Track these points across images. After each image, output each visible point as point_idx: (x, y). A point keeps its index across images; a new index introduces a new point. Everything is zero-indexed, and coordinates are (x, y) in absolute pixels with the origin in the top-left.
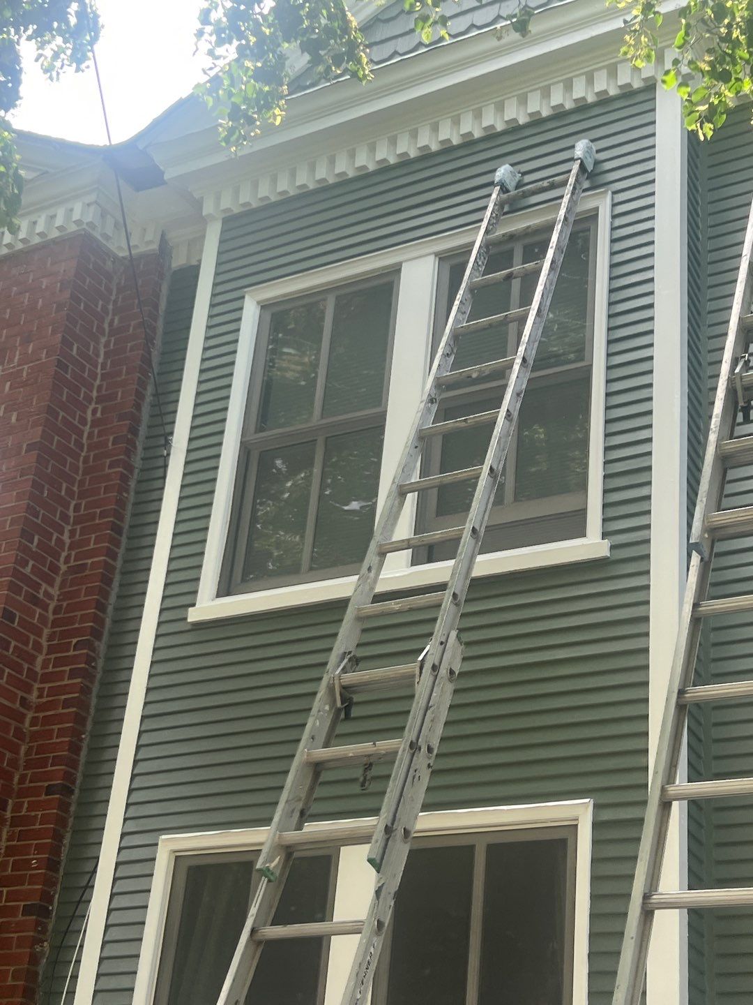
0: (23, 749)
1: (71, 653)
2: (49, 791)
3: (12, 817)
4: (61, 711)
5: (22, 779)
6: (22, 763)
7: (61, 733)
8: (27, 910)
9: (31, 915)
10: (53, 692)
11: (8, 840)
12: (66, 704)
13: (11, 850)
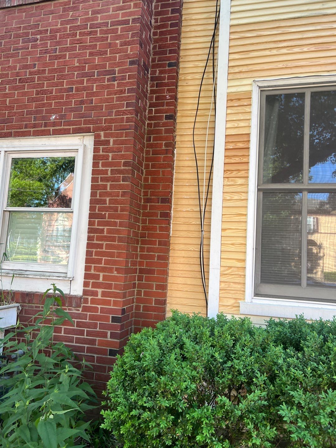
2: (169, 65)
5: (154, 60)
7: (171, 39)
8: (167, 117)
9: (169, 119)
10: (163, 20)
11: (151, 87)
12: (171, 25)
13: (152, 92)
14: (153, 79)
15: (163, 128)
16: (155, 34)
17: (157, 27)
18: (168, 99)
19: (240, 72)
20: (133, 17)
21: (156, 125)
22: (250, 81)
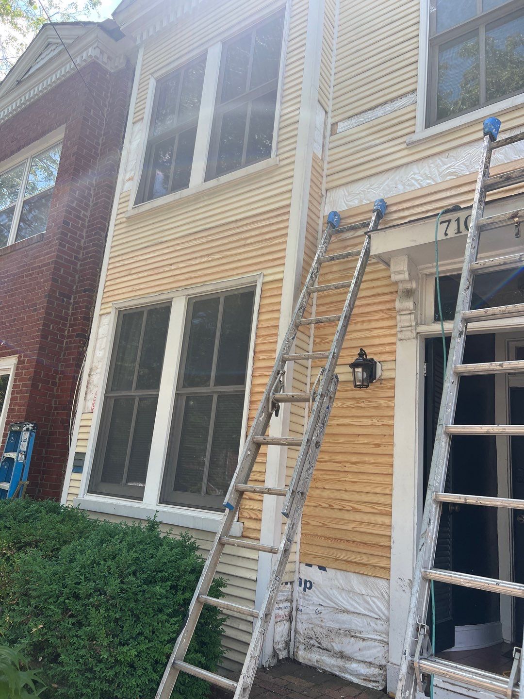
0: (77, 276)
1: (93, 237)
2: (85, 291)
3: (73, 302)
4: (89, 260)
5: (77, 288)
6: (77, 281)
7: (89, 269)
8: (77, 336)
9: (78, 337)
10: (88, 253)
11: (72, 310)
12: (91, 257)
13: (73, 314)
14: (74, 303)
15: (73, 345)
16: (81, 266)
17: (83, 260)
18: (80, 320)
19: (109, 297)
20: (52, 260)
21: (70, 342)
22: (110, 305)
